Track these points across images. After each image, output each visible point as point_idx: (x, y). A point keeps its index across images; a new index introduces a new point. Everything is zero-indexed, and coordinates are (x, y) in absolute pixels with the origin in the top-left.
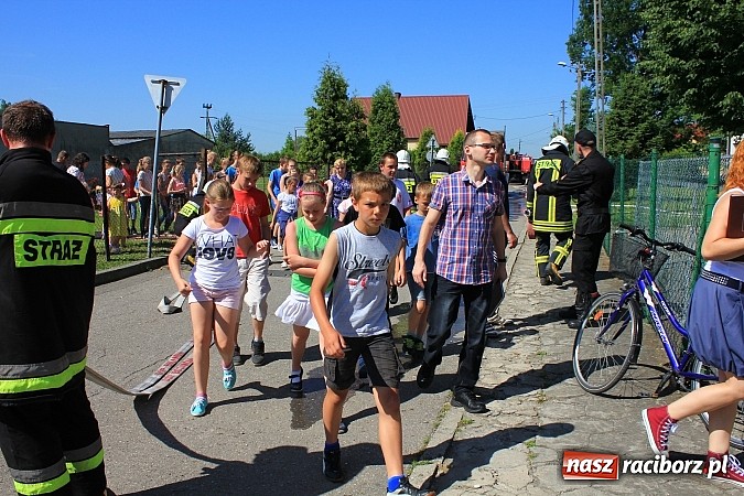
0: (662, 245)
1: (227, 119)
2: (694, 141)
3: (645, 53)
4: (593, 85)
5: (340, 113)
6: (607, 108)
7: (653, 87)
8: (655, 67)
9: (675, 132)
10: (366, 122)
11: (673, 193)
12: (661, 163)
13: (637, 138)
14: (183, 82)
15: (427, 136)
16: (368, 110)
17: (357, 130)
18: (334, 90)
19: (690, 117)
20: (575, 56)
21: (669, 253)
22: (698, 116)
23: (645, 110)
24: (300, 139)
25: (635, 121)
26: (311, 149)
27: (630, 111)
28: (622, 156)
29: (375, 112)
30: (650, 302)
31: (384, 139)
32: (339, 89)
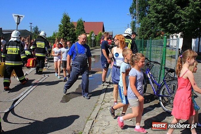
0: (152, 62)
1: (37, 27)
2: (161, 36)
3: (149, 12)
4: (136, 20)
5: (68, 26)
6: (139, 26)
7: (151, 21)
8: (151, 16)
9: (157, 33)
10: (75, 29)
11: (156, 49)
12: (153, 41)
13: (147, 34)
14: (24, 16)
15: (92, 33)
16: (76, 25)
17: (73, 31)
18: (66, 20)
19: (161, 29)
20: (131, 12)
21: (154, 64)
22: (162, 29)
23: (149, 27)
24: (57, 33)
25: (146, 30)
26: (60, 36)
27: (145, 27)
28: (143, 39)
29: (78, 26)
30: (149, 77)
31: (80, 33)
32: (68, 19)
